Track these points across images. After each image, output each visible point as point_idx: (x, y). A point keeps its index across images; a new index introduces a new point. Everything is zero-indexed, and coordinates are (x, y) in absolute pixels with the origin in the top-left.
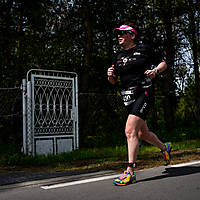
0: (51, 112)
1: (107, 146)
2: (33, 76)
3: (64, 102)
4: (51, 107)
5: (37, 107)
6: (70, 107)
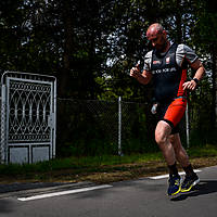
0: (27, 118)
2: (8, 78)
3: (41, 108)
4: (27, 112)
5: (12, 112)
6: (48, 113)
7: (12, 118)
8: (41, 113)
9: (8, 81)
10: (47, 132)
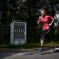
1: (34, 42)
3: (22, 30)
4: (19, 31)
6: (24, 31)
7: (15, 32)
8: (22, 31)
9: (14, 23)
10: (24, 36)
